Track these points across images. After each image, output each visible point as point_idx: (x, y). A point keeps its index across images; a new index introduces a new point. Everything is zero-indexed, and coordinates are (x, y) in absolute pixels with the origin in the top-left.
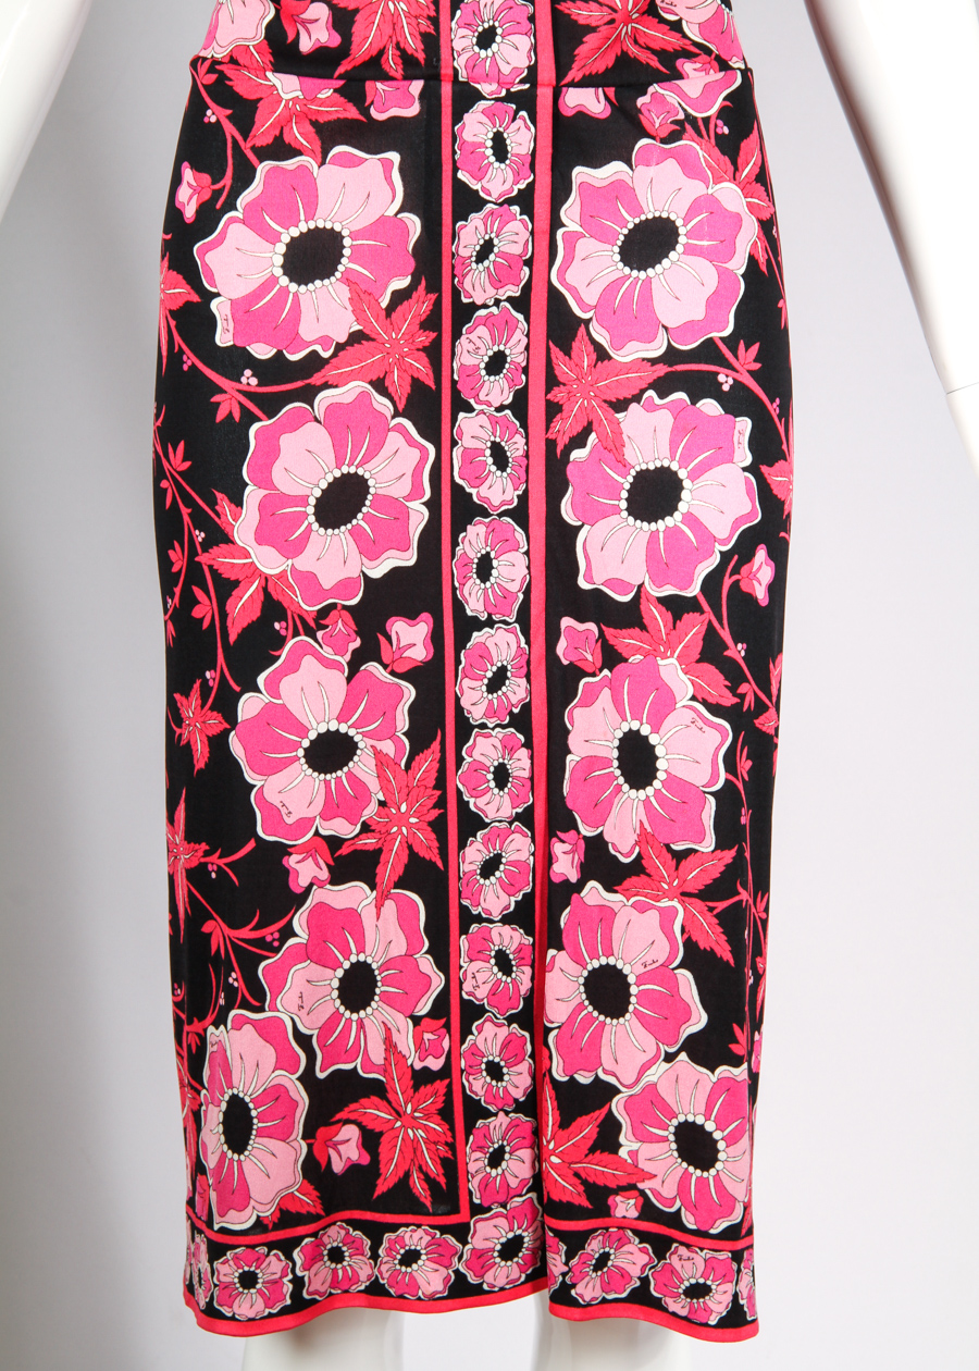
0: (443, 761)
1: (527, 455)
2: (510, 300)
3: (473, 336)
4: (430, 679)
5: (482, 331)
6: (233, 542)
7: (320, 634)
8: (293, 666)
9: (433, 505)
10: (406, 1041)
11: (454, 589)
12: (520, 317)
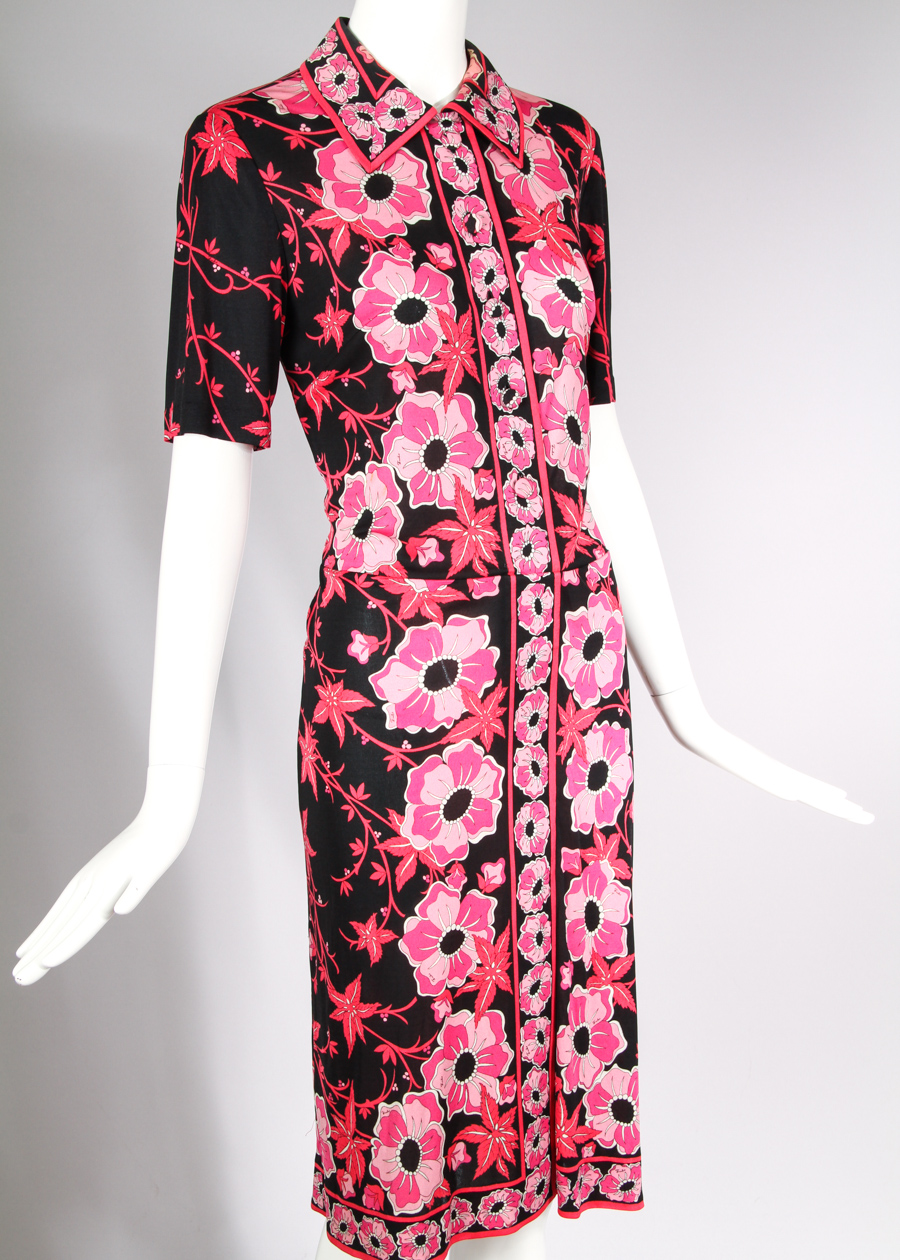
0: (511, 936)
1: (548, 766)
2: (542, 685)
3: (523, 707)
4: (504, 893)
5: (528, 704)
6: (400, 836)
7: (447, 879)
8: (433, 899)
9: (504, 800)
10: (495, 1092)
11: (515, 843)
12: (545, 693)
